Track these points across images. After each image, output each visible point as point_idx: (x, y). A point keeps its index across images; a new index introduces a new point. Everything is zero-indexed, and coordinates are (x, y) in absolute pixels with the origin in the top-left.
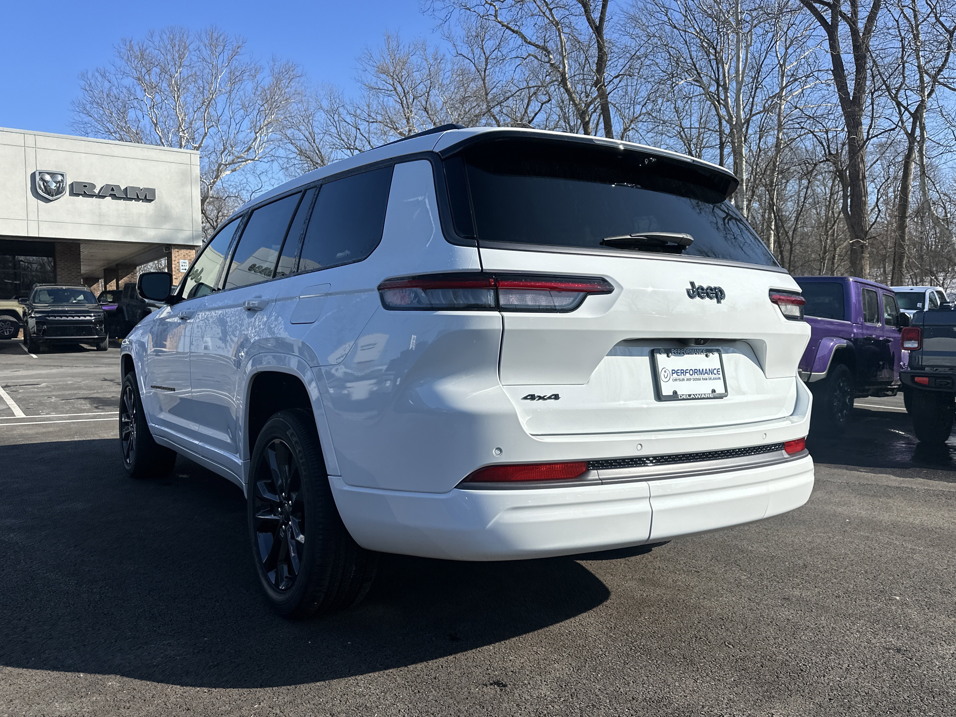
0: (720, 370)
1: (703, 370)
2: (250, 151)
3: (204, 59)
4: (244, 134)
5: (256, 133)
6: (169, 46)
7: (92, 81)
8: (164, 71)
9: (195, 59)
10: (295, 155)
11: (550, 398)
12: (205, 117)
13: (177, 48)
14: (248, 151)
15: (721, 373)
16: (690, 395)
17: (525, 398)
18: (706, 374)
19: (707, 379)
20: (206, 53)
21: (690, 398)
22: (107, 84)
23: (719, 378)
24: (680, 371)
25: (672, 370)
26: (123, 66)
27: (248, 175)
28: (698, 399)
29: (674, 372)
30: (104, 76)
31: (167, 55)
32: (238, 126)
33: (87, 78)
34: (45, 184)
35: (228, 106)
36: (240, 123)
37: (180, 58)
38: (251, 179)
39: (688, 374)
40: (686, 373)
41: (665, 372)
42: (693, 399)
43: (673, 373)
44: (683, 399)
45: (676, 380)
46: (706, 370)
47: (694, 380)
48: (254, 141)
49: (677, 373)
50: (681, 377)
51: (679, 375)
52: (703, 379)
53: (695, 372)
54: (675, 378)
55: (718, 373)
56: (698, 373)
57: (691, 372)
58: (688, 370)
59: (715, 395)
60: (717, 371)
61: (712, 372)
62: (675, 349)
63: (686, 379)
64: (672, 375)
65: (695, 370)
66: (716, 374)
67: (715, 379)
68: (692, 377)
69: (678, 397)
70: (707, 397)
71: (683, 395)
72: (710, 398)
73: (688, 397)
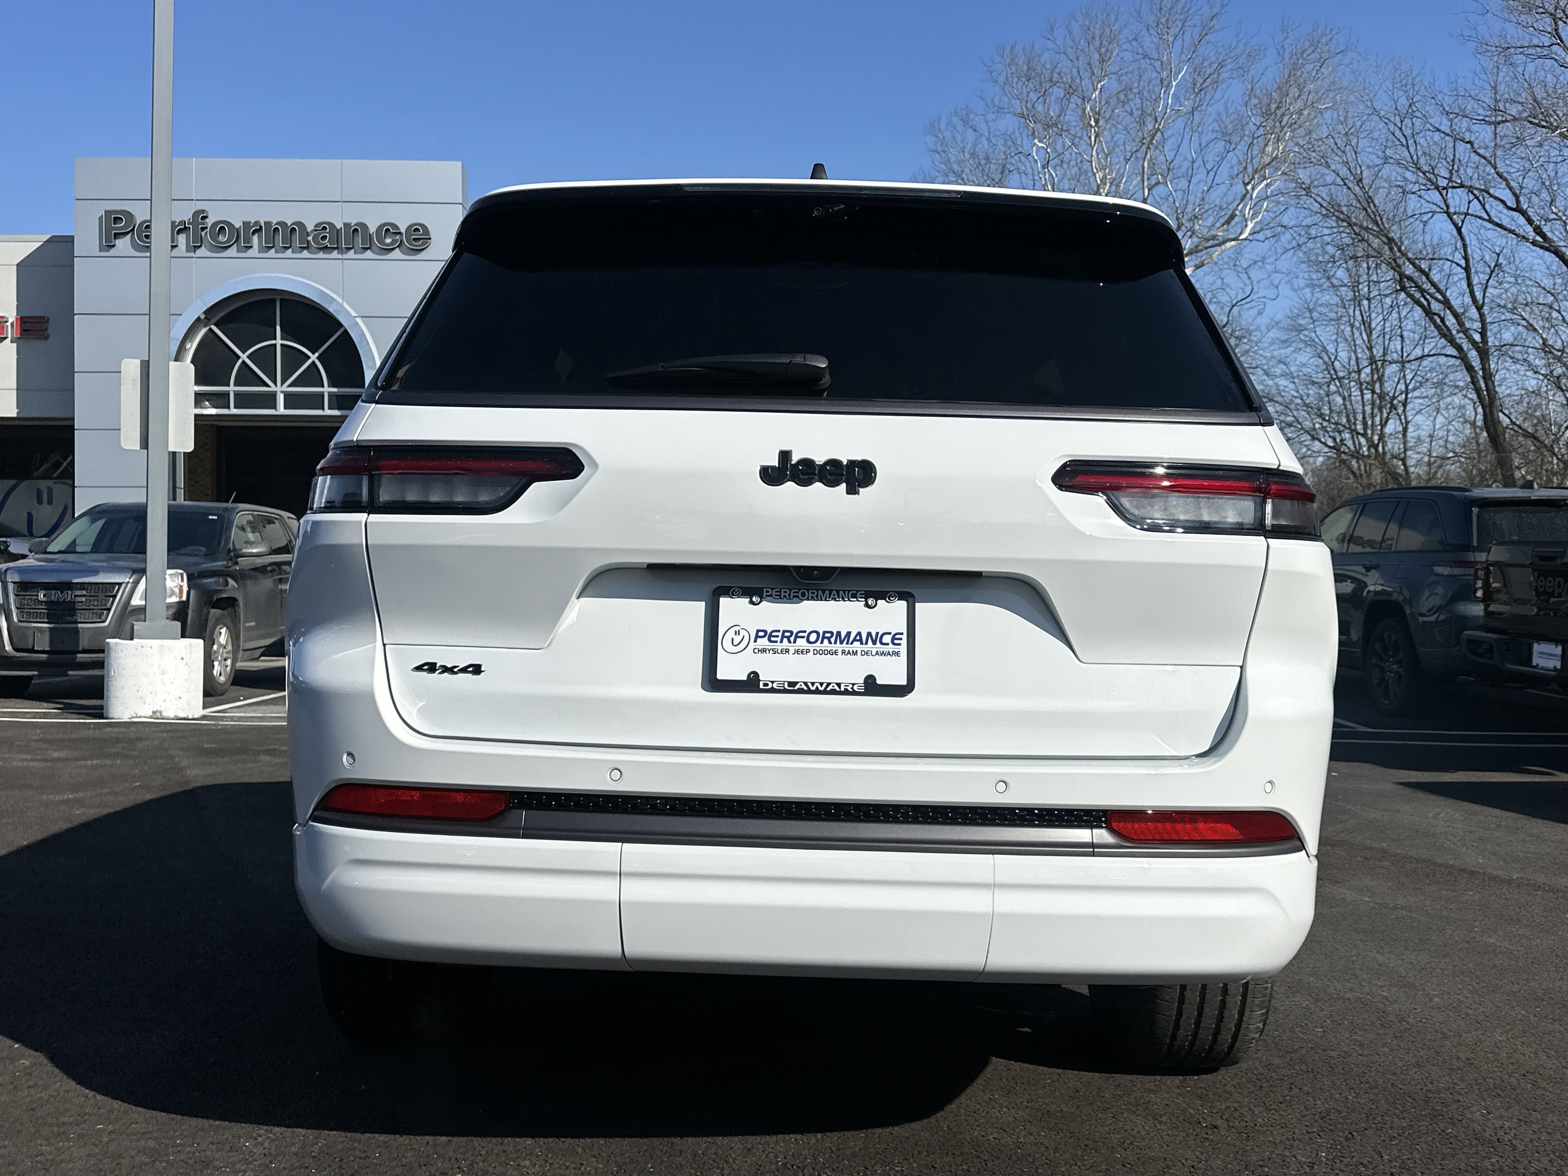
0: (905, 637)
1: (849, 634)
2: (1233, 223)
3: (1145, 56)
4: (1223, 188)
5: (1246, 185)
6: (1082, 42)
7: (947, 134)
8: (1071, 91)
9: (1128, 57)
10: (1317, 218)
11: (464, 670)
12: (1143, 168)
13: (1097, 43)
14: (1228, 222)
15: (904, 642)
17: (419, 668)
18: (857, 644)
19: (857, 653)
20: (1149, 41)
21: (792, 688)
22: (970, 135)
23: (897, 654)
24: (780, 634)
25: (758, 631)
26: (997, 98)
27: (1225, 272)
29: (761, 634)
30: (965, 122)
31: (1078, 58)
32: (1212, 174)
33: (940, 130)
35: (1187, 138)
36: (1215, 169)
37: (1102, 61)
38: (1230, 278)
39: (802, 642)
40: (797, 637)
43: (757, 637)
44: (773, 691)
45: (763, 651)
46: (859, 634)
47: (817, 652)
48: (1242, 200)
49: (771, 636)
50: (779, 646)
51: (776, 642)
52: (843, 652)
53: (824, 637)
54: (760, 648)
55: (896, 642)
56: (833, 640)
57: (813, 637)
58: (805, 632)
59: (871, 687)
60: (893, 639)
61: (876, 639)
62: (772, 589)
63: (792, 651)
64: (755, 641)
65: (825, 632)
66: (888, 644)
67: (883, 654)
68: (811, 647)
69: (761, 686)
70: (846, 690)
71: (773, 682)
72: (854, 693)
73: (786, 687)
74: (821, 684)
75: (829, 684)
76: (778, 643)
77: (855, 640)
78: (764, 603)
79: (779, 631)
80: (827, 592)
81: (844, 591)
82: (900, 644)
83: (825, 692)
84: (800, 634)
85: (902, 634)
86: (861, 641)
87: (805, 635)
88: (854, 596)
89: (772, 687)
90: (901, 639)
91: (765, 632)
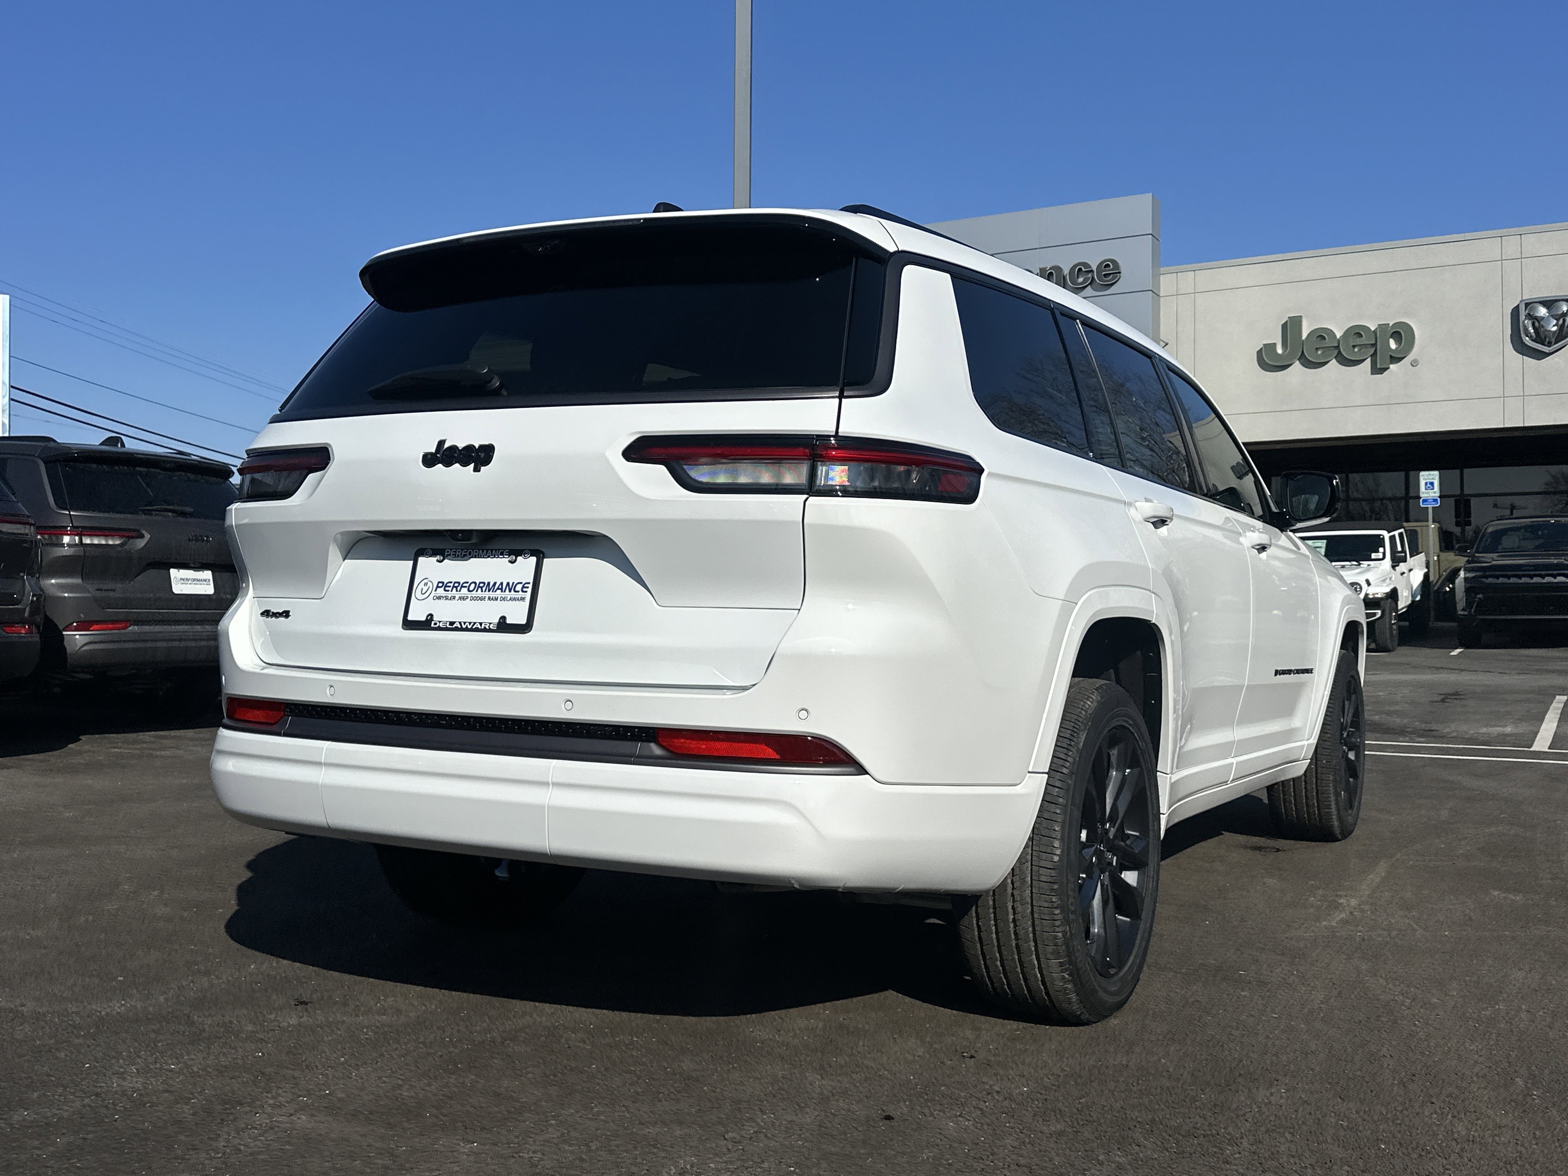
0: (530, 586)
1: (495, 583)
11: (282, 615)
15: (529, 590)
16: (452, 623)
17: (262, 614)
18: (499, 591)
19: (496, 599)
21: (452, 627)
23: (524, 599)
24: (452, 585)
25: (439, 583)
28: (467, 630)
29: (440, 585)
34: (1537, 324)
39: (465, 590)
40: (462, 587)
41: (426, 584)
42: (456, 629)
43: (438, 587)
44: (439, 629)
45: (439, 598)
46: (502, 584)
47: (473, 599)
49: (446, 586)
50: (449, 594)
51: (448, 591)
52: (489, 598)
53: (479, 587)
54: (438, 595)
55: (524, 590)
56: (484, 589)
57: (473, 586)
58: (467, 583)
59: (503, 626)
60: (523, 587)
61: (511, 587)
62: (451, 550)
63: (457, 598)
64: (436, 590)
65: (480, 583)
66: (518, 592)
67: (514, 599)
68: (470, 595)
69: (432, 625)
70: (485, 627)
71: (440, 622)
72: (490, 631)
73: (448, 626)
74: (470, 623)
75: (475, 623)
76: (450, 592)
77: (498, 589)
78: (446, 561)
79: (451, 582)
80: (485, 551)
81: (496, 550)
82: (526, 592)
83: (472, 630)
84: (464, 585)
85: (529, 583)
86: (501, 589)
87: (467, 585)
88: (502, 554)
89: (439, 626)
90: (528, 587)
91: (443, 583)
